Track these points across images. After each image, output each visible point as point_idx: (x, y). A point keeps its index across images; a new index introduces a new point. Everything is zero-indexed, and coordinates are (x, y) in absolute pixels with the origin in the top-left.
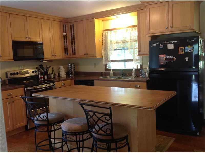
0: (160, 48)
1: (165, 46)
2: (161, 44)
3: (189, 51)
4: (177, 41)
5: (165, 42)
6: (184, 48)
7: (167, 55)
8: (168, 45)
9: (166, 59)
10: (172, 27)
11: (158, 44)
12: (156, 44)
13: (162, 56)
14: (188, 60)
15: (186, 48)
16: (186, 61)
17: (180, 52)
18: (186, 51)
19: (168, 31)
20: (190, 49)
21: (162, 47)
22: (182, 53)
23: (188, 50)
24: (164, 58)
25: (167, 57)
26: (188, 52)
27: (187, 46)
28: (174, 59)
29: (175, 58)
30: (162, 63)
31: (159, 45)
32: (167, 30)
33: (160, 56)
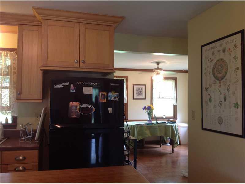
0: (71, 91)
1: (80, 89)
2: (73, 85)
3: (114, 100)
4: (97, 84)
5: (80, 83)
6: (106, 94)
7: (82, 104)
8: (84, 88)
9: (81, 109)
10: (84, 62)
11: (67, 84)
12: (63, 84)
13: (75, 104)
14: (111, 112)
15: (110, 94)
16: (109, 112)
17: (101, 99)
18: (109, 98)
19: (78, 67)
20: (114, 96)
21: (74, 89)
22: (103, 102)
23: (112, 97)
24: (78, 108)
25: (82, 106)
26: (112, 100)
27: (111, 92)
28: (91, 109)
29: (94, 109)
30: (74, 116)
31: (69, 86)
32: (76, 65)
33: (71, 103)
